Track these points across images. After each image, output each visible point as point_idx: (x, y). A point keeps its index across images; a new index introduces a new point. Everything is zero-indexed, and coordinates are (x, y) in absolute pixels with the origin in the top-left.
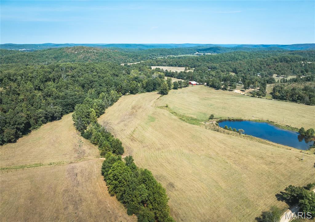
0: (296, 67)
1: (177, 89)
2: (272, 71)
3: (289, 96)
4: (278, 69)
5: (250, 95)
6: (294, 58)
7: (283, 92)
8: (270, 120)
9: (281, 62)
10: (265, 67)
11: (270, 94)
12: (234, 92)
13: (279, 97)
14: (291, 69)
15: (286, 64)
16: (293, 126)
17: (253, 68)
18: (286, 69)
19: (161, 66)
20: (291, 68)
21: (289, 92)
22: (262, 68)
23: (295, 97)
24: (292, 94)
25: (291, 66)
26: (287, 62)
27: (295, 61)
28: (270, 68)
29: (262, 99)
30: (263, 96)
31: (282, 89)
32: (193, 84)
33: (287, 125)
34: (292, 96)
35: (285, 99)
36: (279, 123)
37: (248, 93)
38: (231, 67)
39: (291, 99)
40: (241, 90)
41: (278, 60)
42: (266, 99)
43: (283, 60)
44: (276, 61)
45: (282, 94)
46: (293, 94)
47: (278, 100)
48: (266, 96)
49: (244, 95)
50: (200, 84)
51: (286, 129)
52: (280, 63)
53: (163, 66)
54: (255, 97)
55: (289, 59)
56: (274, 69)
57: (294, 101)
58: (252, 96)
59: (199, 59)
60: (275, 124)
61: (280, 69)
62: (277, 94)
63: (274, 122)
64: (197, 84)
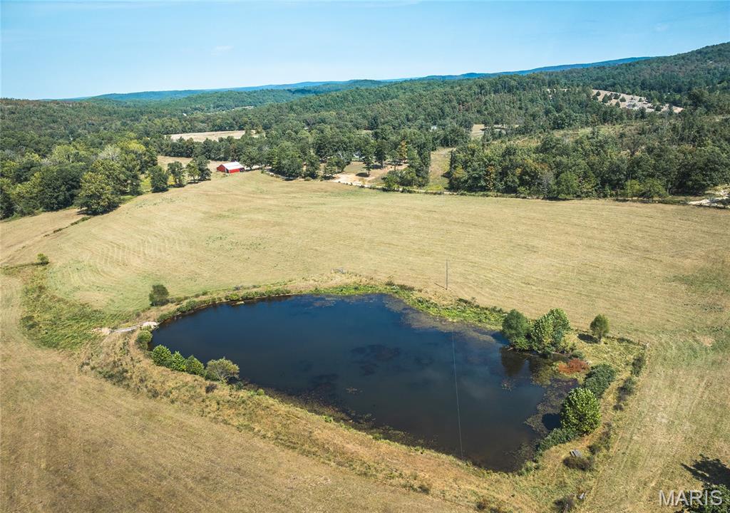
0: (532, 101)
1: (167, 190)
2: (470, 116)
3: (493, 175)
4: (486, 109)
5: (380, 187)
6: (527, 80)
7: (476, 164)
8: (398, 282)
9: (496, 92)
10: (455, 108)
11: (443, 176)
12: (337, 181)
13: (466, 181)
14: (520, 108)
15: (508, 97)
16: (484, 301)
17: (420, 113)
18: (508, 108)
19: (194, 131)
20: (521, 104)
21: (493, 162)
22: (447, 110)
23: (513, 178)
24: (503, 169)
25: (520, 100)
26: (509, 91)
27: (531, 88)
28: (467, 110)
29: (413, 195)
30: (421, 186)
31: (473, 155)
32: (229, 169)
33: (460, 300)
34: (503, 174)
35: (484, 189)
36: (429, 294)
37: (376, 180)
38: (364, 117)
39: (501, 187)
40: (359, 172)
41: (488, 87)
42: (426, 193)
43: (500, 86)
44: (483, 92)
45: (471, 173)
46: (507, 168)
47: (462, 194)
48: (431, 183)
49: (362, 187)
50: (251, 170)
51: (452, 320)
52: (493, 95)
53: (198, 132)
54: (394, 191)
55: (513, 83)
56: (478, 111)
57: (510, 190)
58: (384, 190)
59: (296, 105)
60: (416, 295)
61: (492, 109)
62: (460, 173)
63: (411, 289)
64: (242, 170)
